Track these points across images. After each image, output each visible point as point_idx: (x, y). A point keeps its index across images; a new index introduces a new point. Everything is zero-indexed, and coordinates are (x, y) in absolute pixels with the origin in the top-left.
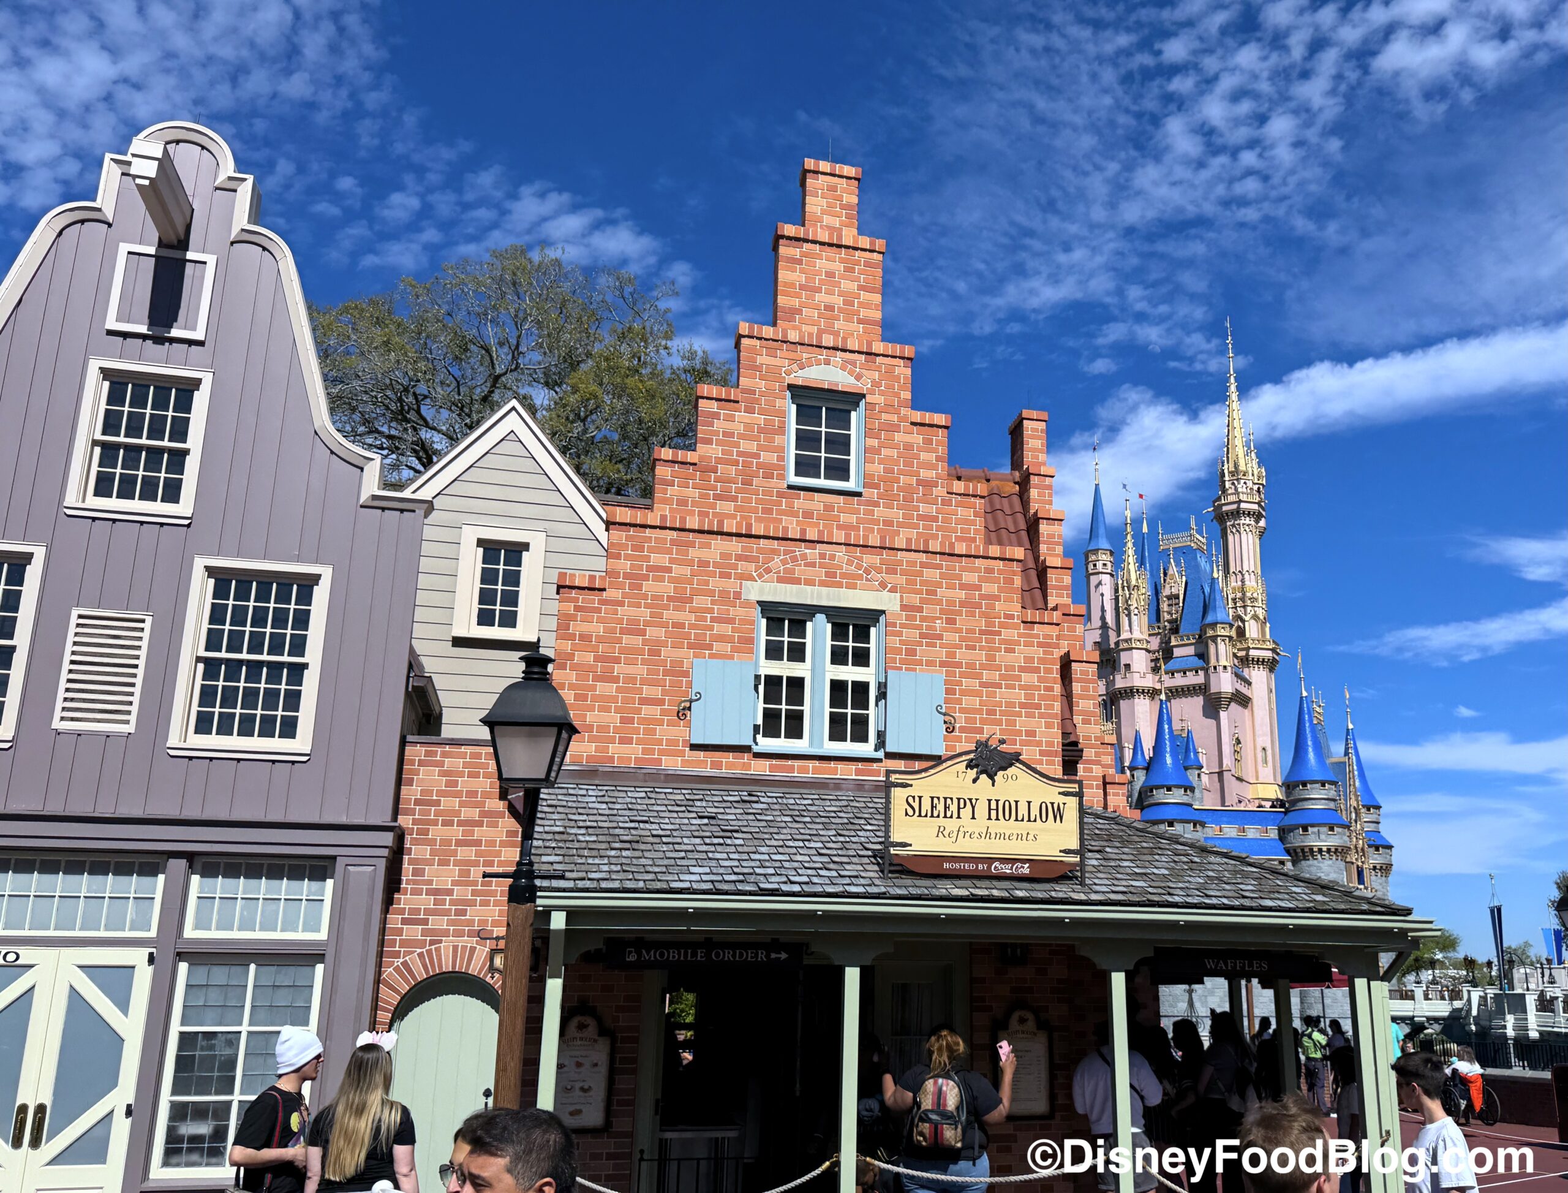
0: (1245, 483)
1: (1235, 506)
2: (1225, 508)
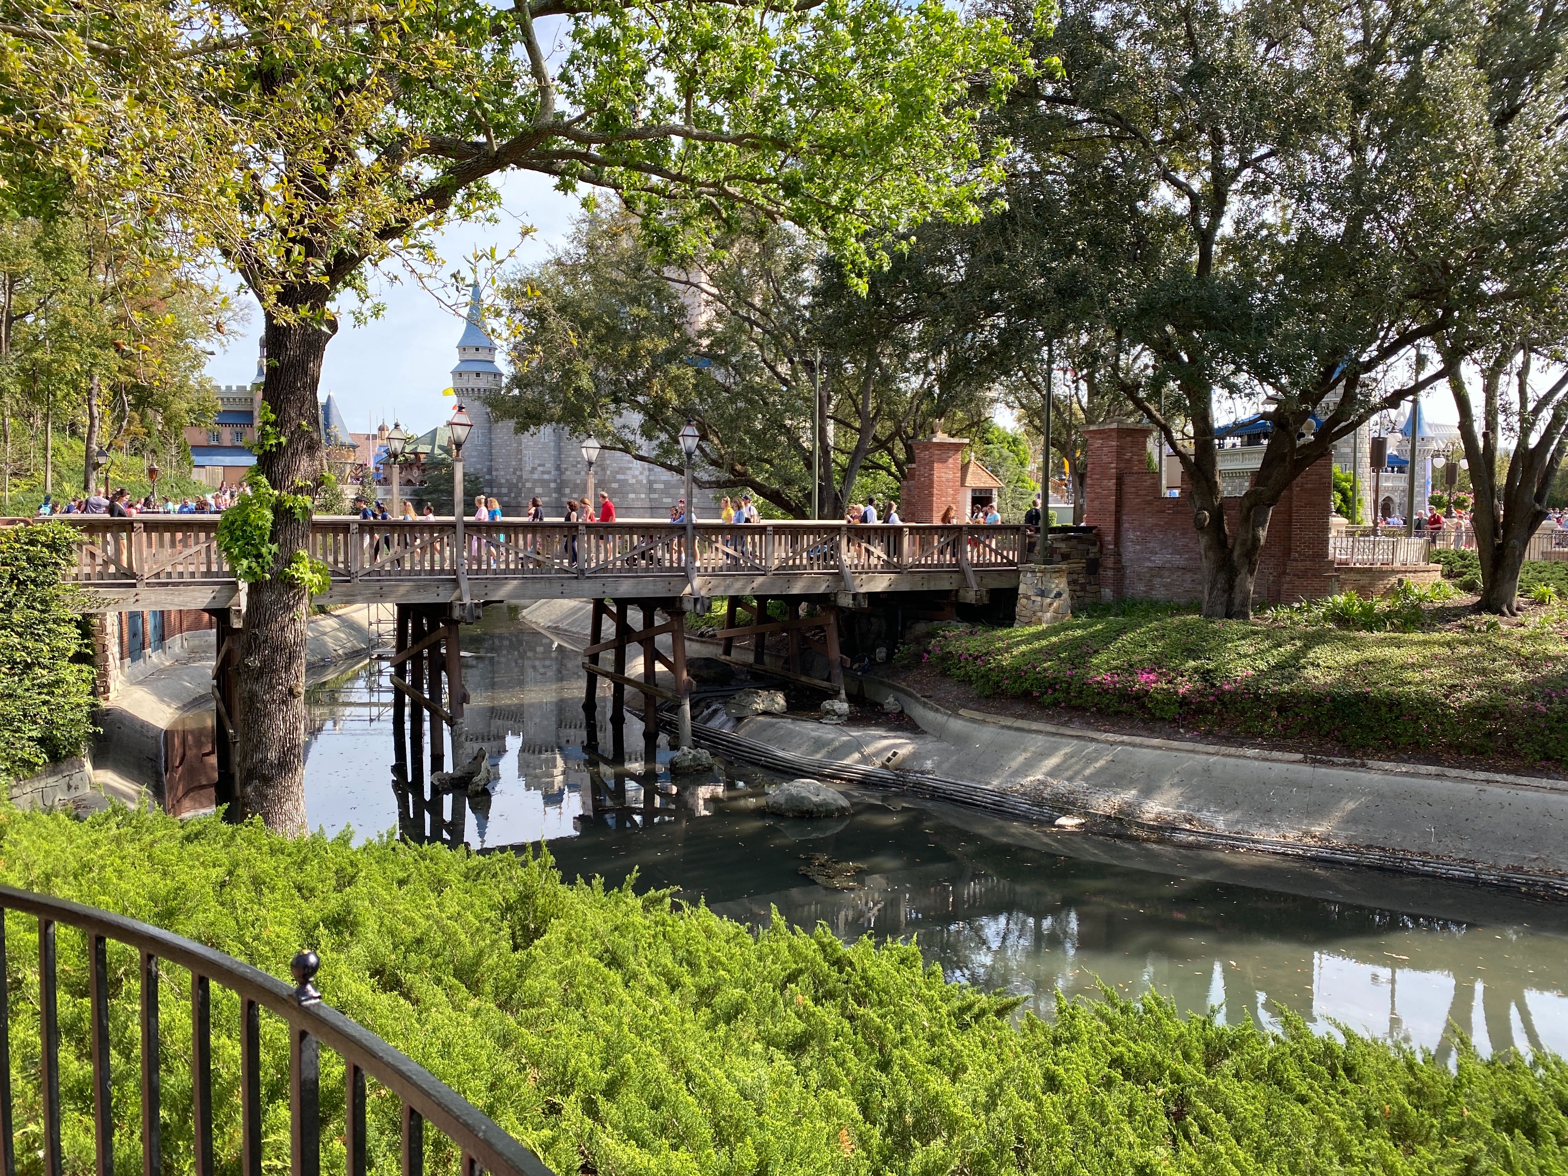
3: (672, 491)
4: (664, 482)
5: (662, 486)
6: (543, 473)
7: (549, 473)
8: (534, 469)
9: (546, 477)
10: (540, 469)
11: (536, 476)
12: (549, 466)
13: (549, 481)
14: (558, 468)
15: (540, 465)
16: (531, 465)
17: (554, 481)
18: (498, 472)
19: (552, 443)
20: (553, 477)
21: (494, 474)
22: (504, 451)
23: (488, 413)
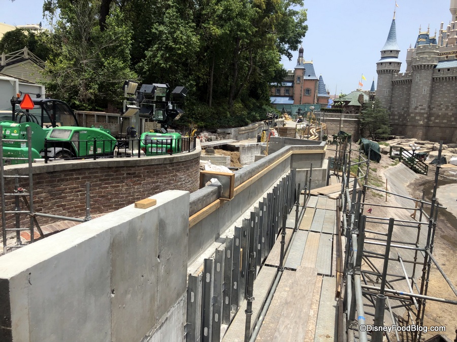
7: (424, 109)
8: (416, 108)
9: (422, 111)
11: (417, 111)
12: (425, 106)
13: (424, 113)
15: (420, 106)
16: (415, 106)
17: (427, 113)
18: (394, 109)
19: (428, 95)
20: (426, 112)
21: (392, 109)
22: (398, 99)
23: (392, 82)
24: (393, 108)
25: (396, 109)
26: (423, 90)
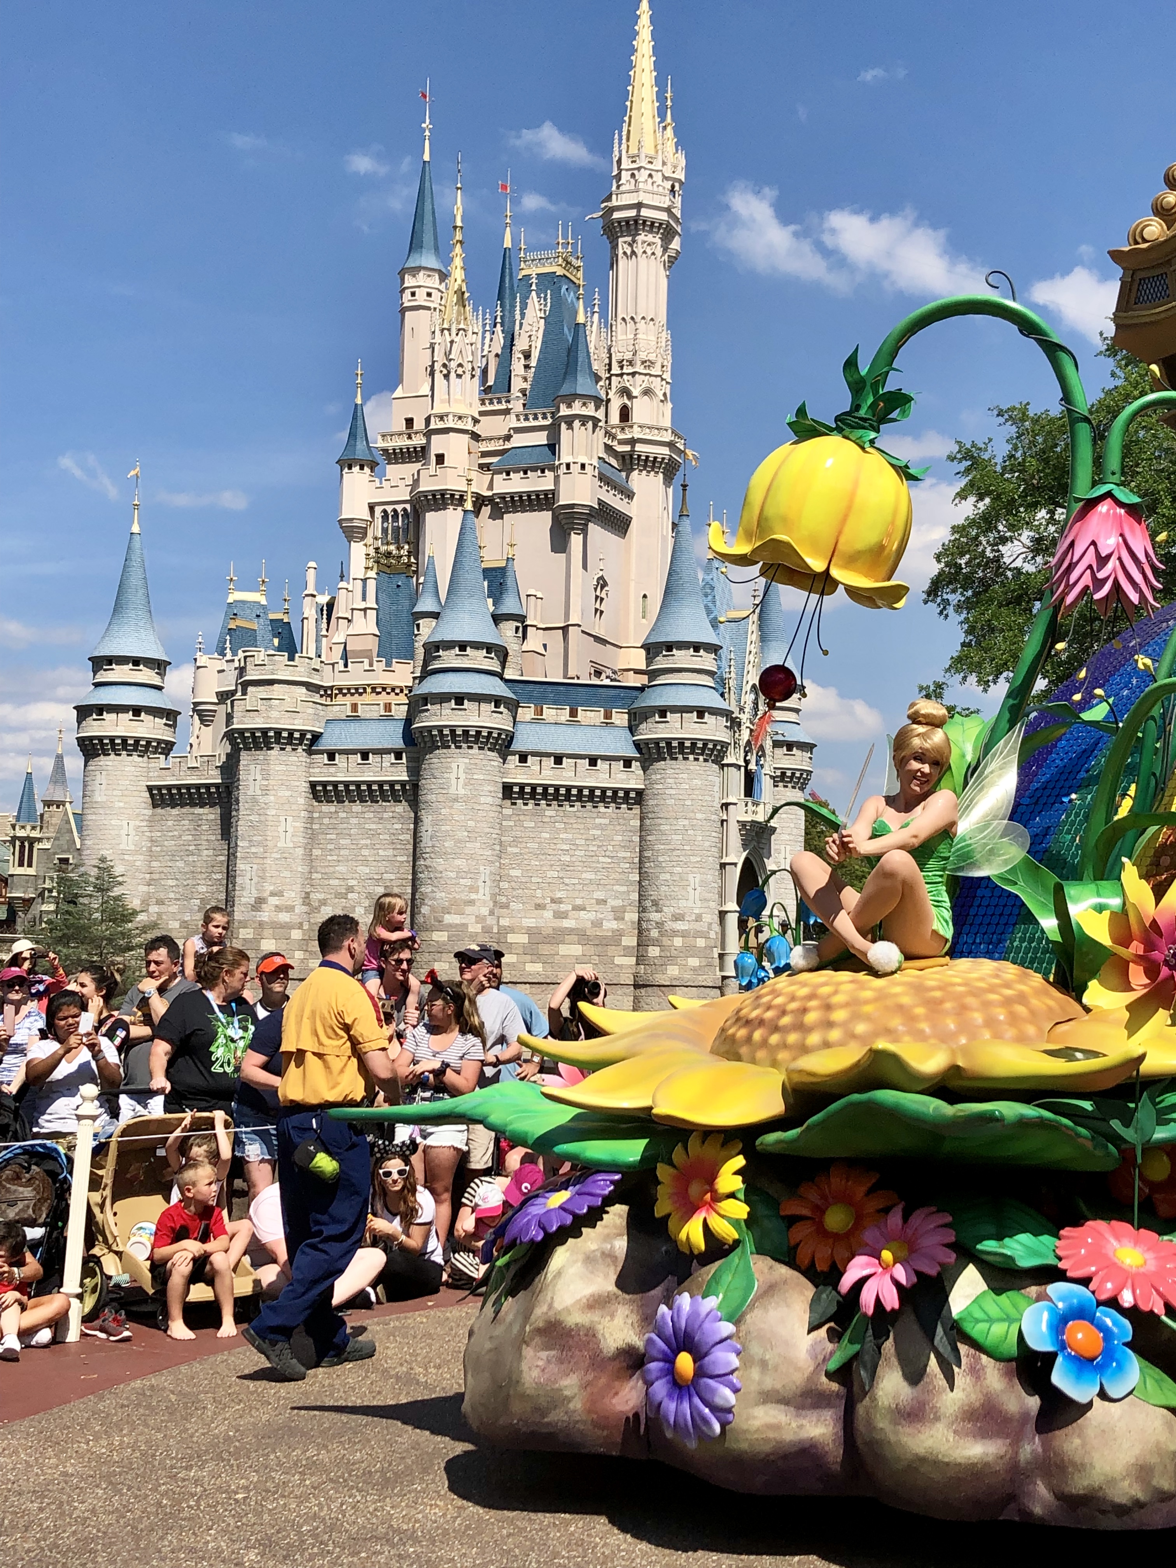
0: (650, 176)
1: (632, 213)
2: (616, 215)
3: (545, 949)
4: (530, 932)
5: (524, 939)
6: (278, 908)
7: (290, 909)
8: (260, 901)
9: (284, 917)
10: (273, 901)
11: (265, 915)
12: (293, 896)
13: (288, 926)
14: (306, 898)
15: (273, 894)
16: (255, 894)
17: (300, 926)
18: (163, 909)
19: (300, 851)
20: (296, 919)
21: (154, 909)
22: (180, 864)
23: (150, 789)
24: (160, 902)
25: (173, 909)
26: (281, 829)
